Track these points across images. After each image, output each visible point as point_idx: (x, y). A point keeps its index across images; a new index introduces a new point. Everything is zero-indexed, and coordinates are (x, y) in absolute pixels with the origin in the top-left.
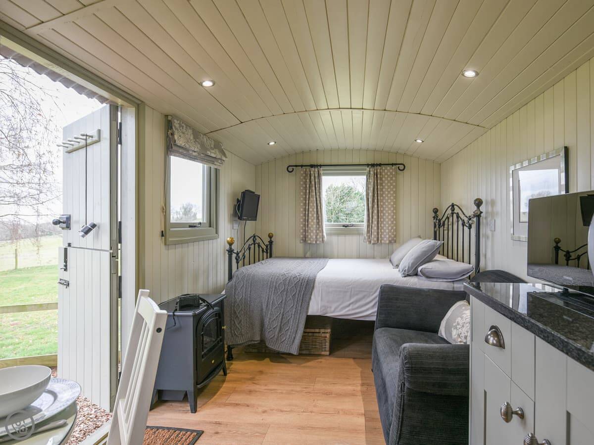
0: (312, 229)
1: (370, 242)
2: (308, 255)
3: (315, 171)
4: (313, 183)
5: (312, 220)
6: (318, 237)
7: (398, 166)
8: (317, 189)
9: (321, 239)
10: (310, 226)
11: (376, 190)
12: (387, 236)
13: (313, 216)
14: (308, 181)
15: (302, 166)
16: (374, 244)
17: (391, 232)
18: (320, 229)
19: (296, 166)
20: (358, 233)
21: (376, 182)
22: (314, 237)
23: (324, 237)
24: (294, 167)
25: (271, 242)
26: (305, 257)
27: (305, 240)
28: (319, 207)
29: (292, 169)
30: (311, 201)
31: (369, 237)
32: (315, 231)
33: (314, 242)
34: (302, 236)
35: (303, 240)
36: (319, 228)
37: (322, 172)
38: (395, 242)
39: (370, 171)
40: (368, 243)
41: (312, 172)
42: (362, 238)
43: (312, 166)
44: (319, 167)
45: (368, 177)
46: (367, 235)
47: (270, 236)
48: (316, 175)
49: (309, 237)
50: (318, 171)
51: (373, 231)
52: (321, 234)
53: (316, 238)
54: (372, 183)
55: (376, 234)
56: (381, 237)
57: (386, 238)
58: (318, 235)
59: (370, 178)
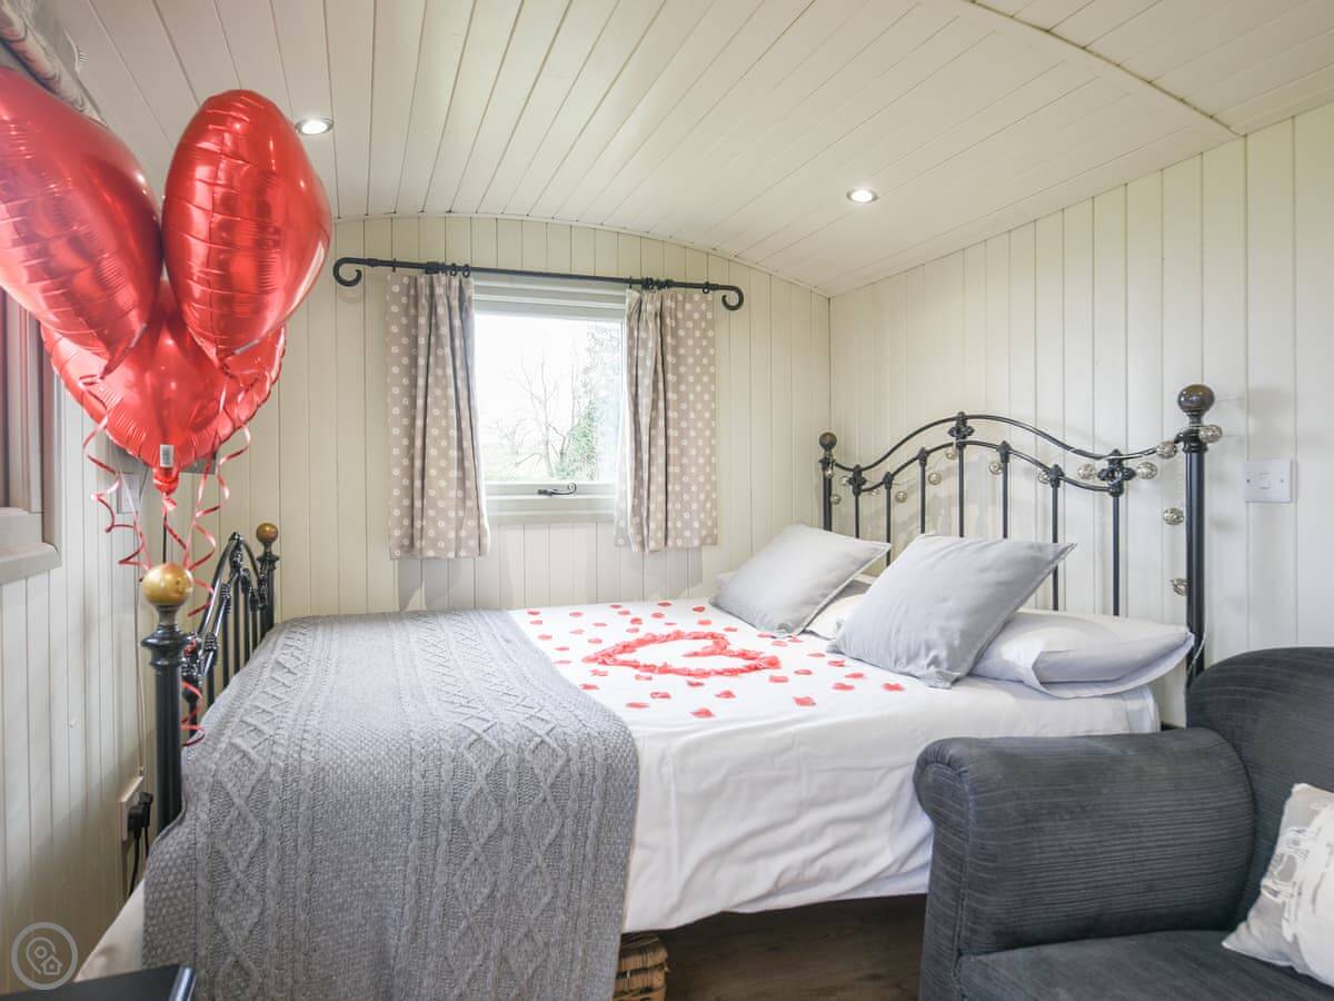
0: (441, 504)
1: (643, 546)
2: (417, 601)
3: (449, 286)
4: (445, 330)
5: (443, 472)
6: (463, 533)
7: (724, 292)
9: (473, 543)
10: (431, 492)
11: (660, 366)
12: (695, 525)
13: (444, 454)
14: (423, 321)
15: (394, 264)
16: (653, 551)
17: (704, 508)
18: (470, 504)
19: (373, 263)
20: (596, 517)
21: (659, 339)
22: (452, 535)
23: (486, 536)
24: (360, 267)
25: (269, 561)
26: (402, 614)
27: (410, 545)
28: (465, 424)
29: (355, 275)
30: (436, 398)
31: (640, 530)
32: (452, 514)
33: (451, 555)
34: (397, 533)
35: (402, 547)
36: (464, 499)
37: (471, 293)
39: (639, 304)
41: (439, 291)
43: (432, 268)
44: (461, 274)
45: (634, 326)
46: (631, 524)
47: (266, 539)
48: (455, 303)
49: (431, 533)
50: (460, 289)
51: (652, 507)
52: (472, 523)
53: (458, 538)
54: (651, 344)
55: (661, 516)
56: (675, 528)
57: (692, 529)
58: (461, 528)
59: (642, 326)
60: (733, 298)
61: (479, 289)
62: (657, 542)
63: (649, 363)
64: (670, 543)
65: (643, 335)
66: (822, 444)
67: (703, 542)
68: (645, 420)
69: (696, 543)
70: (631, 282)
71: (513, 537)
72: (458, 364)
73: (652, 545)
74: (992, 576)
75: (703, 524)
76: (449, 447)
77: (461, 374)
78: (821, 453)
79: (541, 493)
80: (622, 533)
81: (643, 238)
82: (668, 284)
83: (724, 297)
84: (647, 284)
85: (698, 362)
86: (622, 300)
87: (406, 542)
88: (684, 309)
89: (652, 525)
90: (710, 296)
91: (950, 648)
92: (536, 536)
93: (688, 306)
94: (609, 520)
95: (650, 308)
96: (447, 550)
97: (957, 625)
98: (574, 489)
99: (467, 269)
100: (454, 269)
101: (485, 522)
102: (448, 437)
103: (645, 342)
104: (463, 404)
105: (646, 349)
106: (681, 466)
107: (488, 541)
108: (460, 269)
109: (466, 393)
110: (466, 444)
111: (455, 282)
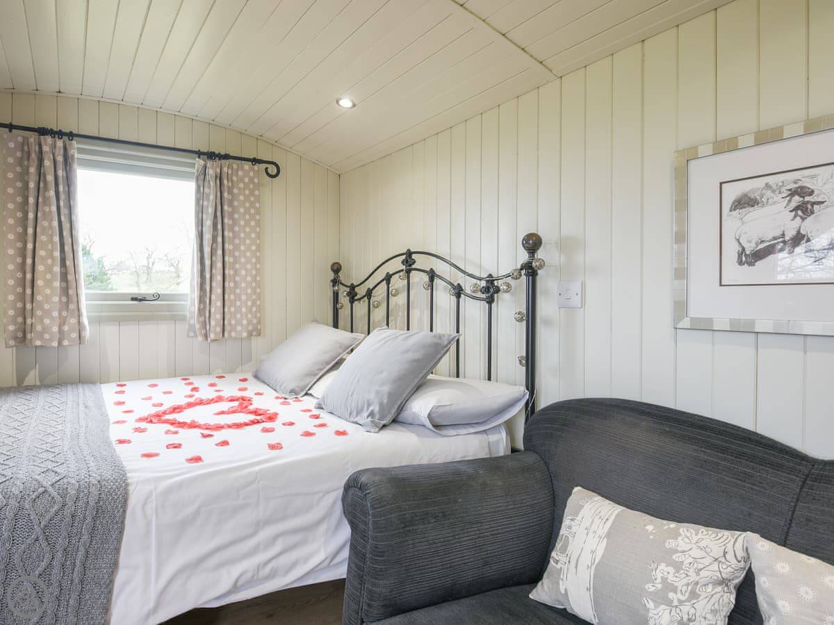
0: (45, 307)
1: (206, 336)
2: (31, 380)
3: (54, 146)
4: (50, 178)
5: (47, 283)
6: (66, 328)
7: (264, 166)
8: (62, 197)
9: (74, 335)
10: (38, 298)
11: (219, 214)
13: (49, 269)
14: (33, 170)
15: (11, 127)
17: (250, 311)
18: (72, 306)
20: (172, 315)
21: (219, 194)
22: (55, 329)
23: (84, 327)
26: (20, 388)
27: (22, 337)
28: (68, 248)
32: (55, 314)
33: (55, 344)
34: (12, 328)
35: (16, 338)
36: (67, 303)
37: (75, 154)
38: (259, 335)
39: (205, 167)
41: (45, 149)
43: (45, 132)
44: (65, 138)
46: (198, 321)
48: (60, 159)
49: (38, 328)
50: (65, 148)
51: (213, 310)
52: (73, 321)
53: (61, 331)
54: (212, 197)
55: (219, 316)
56: (230, 324)
57: (242, 325)
58: (64, 324)
59: (206, 184)
60: (272, 170)
61: (80, 151)
62: (216, 333)
63: (211, 210)
64: (226, 334)
65: (207, 190)
66: (332, 269)
67: (250, 335)
68: (207, 250)
69: (245, 334)
70: (199, 154)
71: (110, 331)
72: (62, 203)
73: (212, 336)
74: (410, 356)
75: (249, 323)
76: (53, 265)
77: (64, 211)
78: (332, 276)
79: (133, 299)
80: (192, 327)
81: (211, 124)
82: (226, 157)
83: (266, 169)
84: (211, 156)
85: (247, 211)
86: (193, 165)
87: (20, 335)
88: (237, 175)
89: (213, 323)
90: (256, 167)
91: (381, 405)
92: (129, 330)
93: (240, 173)
94: (183, 318)
95: (211, 172)
96: (50, 340)
97: (386, 389)
98: (157, 297)
99: (71, 135)
100: (60, 134)
101: (85, 320)
102: (53, 258)
103: (208, 195)
104: (66, 233)
105: (208, 200)
106: (235, 282)
107: (88, 333)
108: (66, 134)
109: (68, 225)
110: (69, 263)
111: (60, 143)
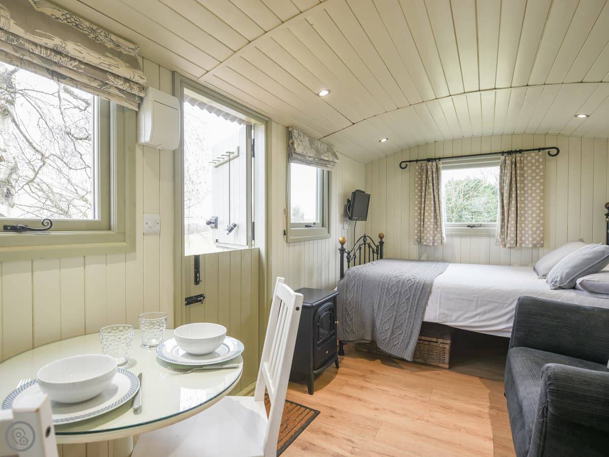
0: (428, 229)
1: (505, 246)
2: (424, 258)
3: (432, 165)
4: (430, 178)
5: (429, 220)
6: (436, 238)
7: (548, 150)
8: (435, 185)
9: (439, 241)
10: (426, 226)
11: (513, 182)
12: (531, 239)
13: (430, 215)
14: (424, 176)
15: (417, 161)
16: (510, 248)
17: (535, 233)
18: (439, 229)
19: (410, 161)
20: (489, 235)
21: (514, 172)
22: (431, 238)
23: (444, 239)
24: (407, 163)
25: (382, 243)
26: (419, 260)
27: (420, 241)
28: (437, 206)
29: (405, 165)
30: (428, 198)
31: (504, 240)
32: (432, 232)
33: (431, 244)
34: (416, 237)
35: (418, 241)
36: (437, 228)
37: (441, 166)
38: (542, 246)
39: (505, 160)
40: (501, 246)
41: (429, 167)
42: (493, 240)
43: (429, 160)
44: (437, 161)
45: (503, 168)
46: (500, 237)
47: (381, 237)
48: (434, 170)
49: (425, 238)
50: (437, 165)
51: (509, 232)
52: (439, 235)
53: (434, 239)
55: (513, 235)
56: (521, 240)
57: (529, 241)
58: (435, 236)
59: (506, 168)
61: (443, 163)
63: (508, 181)
64: (518, 245)
65: (506, 171)
66: (606, 207)
67: (535, 246)
70: (503, 153)
71: (456, 241)
72: (435, 188)
73: (508, 245)
76: (431, 213)
77: (436, 191)
78: (606, 211)
79: (468, 226)
80: (497, 241)
82: (520, 151)
83: (549, 152)
84: (510, 153)
85: (534, 178)
87: (419, 240)
92: (466, 241)
93: (529, 158)
95: (508, 162)
96: (430, 243)
98: (481, 226)
99: (439, 159)
100: (435, 159)
101: (444, 235)
102: (431, 210)
103: (507, 174)
104: (436, 200)
105: (507, 176)
106: (525, 217)
108: (437, 159)
109: (437, 196)
110: (438, 212)
111: (434, 164)
